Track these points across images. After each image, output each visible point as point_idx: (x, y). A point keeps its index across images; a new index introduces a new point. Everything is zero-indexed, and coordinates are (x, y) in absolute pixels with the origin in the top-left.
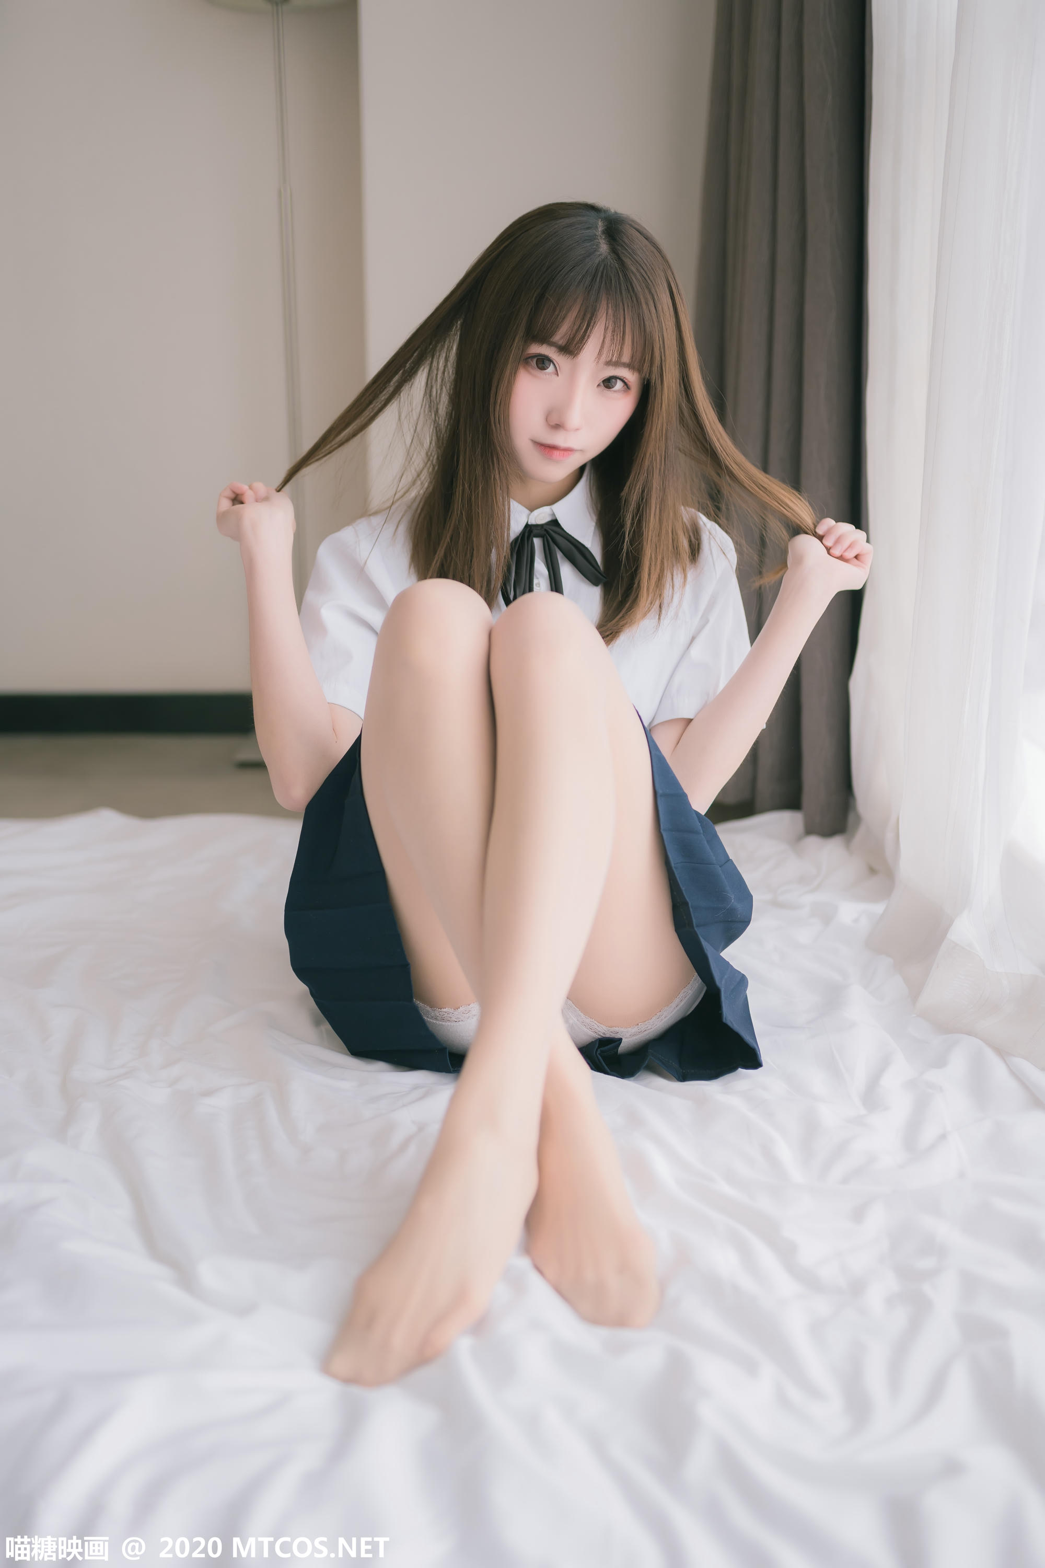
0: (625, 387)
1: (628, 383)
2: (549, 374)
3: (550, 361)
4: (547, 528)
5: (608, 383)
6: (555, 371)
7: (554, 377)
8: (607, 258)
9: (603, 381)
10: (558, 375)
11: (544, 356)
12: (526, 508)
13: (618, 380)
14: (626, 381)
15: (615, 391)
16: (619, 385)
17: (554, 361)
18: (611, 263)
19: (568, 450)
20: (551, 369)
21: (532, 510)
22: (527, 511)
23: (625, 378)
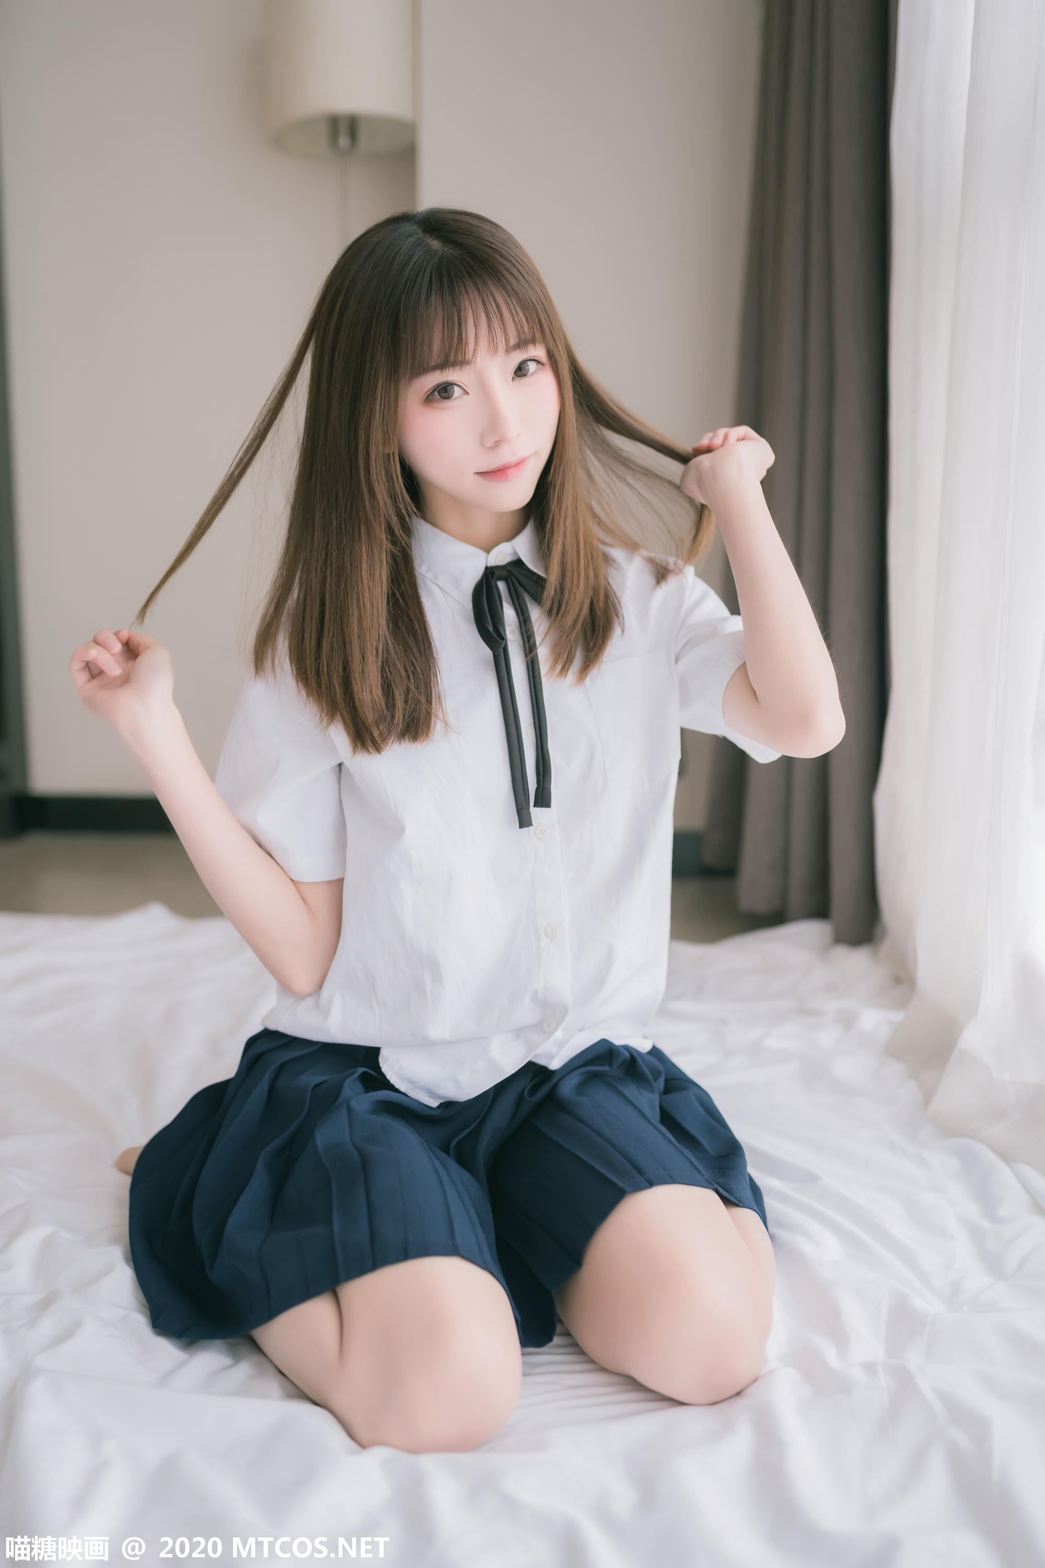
0: (539, 365)
1: (540, 360)
2: (458, 397)
3: (452, 384)
4: (511, 568)
5: (520, 371)
6: (463, 391)
7: (466, 397)
8: (444, 251)
9: (515, 373)
10: (468, 394)
11: (443, 383)
12: (483, 550)
13: (529, 363)
14: (537, 359)
15: (532, 374)
16: (532, 366)
17: (456, 382)
18: (451, 254)
19: (519, 464)
20: (457, 391)
21: (488, 551)
22: (483, 554)
23: (534, 356)
